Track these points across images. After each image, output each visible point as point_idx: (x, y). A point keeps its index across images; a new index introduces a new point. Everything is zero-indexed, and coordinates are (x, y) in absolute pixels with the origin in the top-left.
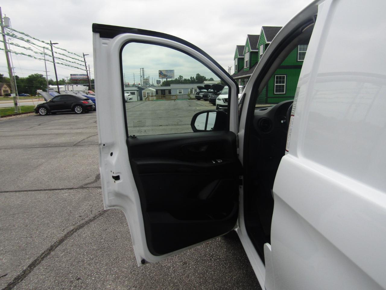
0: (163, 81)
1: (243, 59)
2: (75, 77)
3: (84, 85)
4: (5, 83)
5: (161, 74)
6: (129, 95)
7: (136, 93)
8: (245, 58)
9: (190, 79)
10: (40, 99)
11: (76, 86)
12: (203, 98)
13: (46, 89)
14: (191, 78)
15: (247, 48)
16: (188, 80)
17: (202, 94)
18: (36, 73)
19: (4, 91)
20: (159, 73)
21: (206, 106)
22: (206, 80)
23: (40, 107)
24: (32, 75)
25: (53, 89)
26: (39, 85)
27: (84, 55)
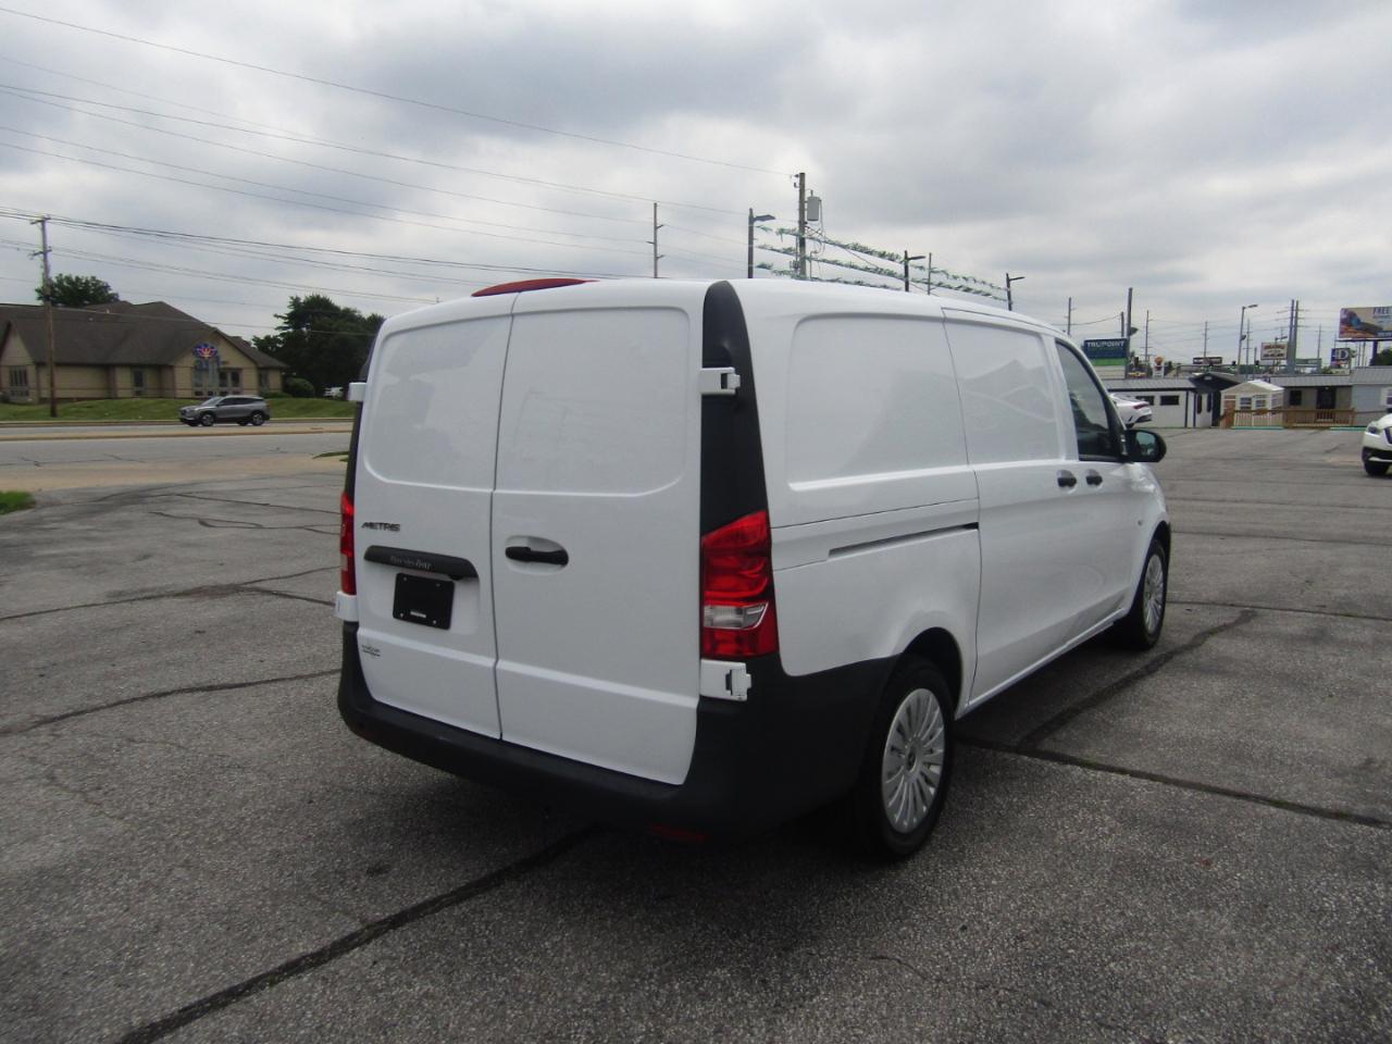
5: (1350, 325)
6: (1137, 407)
7: (1182, 400)
20: (1343, 322)
27: (1009, 280)
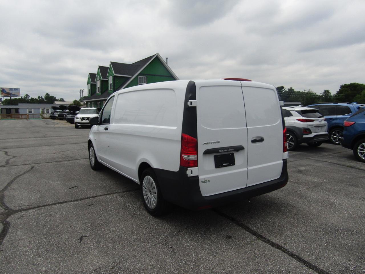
0: (5, 99)
1: (95, 85)
5: (3, 92)
8: (97, 85)
9: (37, 98)
12: (59, 118)
14: (39, 97)
15: (99, 76)
16: (36, 99)
17: (57, 114)
20: (1, 91)
21: (63, 124)
22: (57, 100)
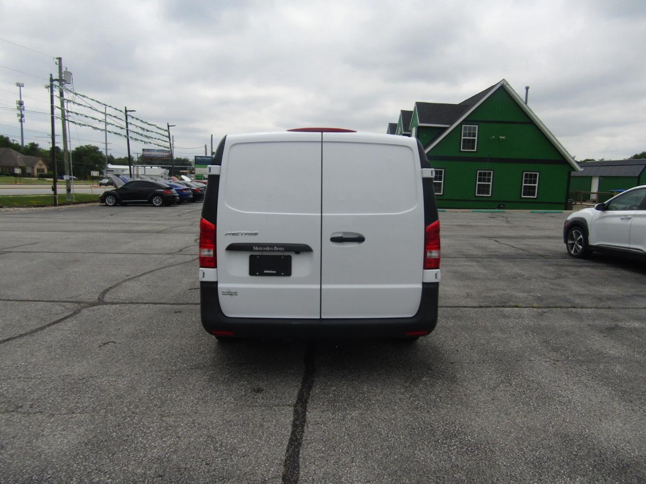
2: (149, 153)
3: (163, 168)
4: (40, 158)
10: (94, 185)
11: (150, 167)
13: (103, 170)
15: (400, 128)
18: (87, 145)
19: (38, 170)
23: (107, 194)
24: (81, 147)
25: (113, 171)
26: (91, 163)
27: (168, 126)
